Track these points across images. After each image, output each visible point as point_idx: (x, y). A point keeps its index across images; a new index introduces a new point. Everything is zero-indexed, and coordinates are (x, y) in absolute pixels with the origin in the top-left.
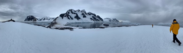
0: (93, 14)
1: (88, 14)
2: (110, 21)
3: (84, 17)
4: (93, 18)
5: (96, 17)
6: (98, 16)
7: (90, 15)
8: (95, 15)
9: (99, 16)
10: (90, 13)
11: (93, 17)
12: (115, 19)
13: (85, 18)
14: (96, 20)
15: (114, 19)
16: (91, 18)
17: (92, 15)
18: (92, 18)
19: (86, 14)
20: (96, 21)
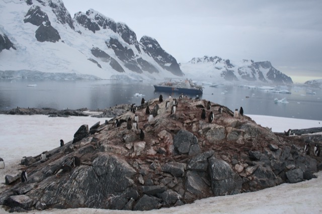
0: (113, 26)
1: (82, 19)
2: (229, 74)
3: (47, 34)
4: (111, 52)
5: (133, 47)
6: (147, 41)
7: (93, 28)
8: (128, 34)
9: (154, 42)
10: (92, 17)
11: (112, 42)
12: (266, 65)
13: (47, 44)
14: (132, 67)
15: (257, 65)
16: (96, 52)
17: (106, 34)
18: (103, 47)
19: (63, 16)
20: (127, 72)
